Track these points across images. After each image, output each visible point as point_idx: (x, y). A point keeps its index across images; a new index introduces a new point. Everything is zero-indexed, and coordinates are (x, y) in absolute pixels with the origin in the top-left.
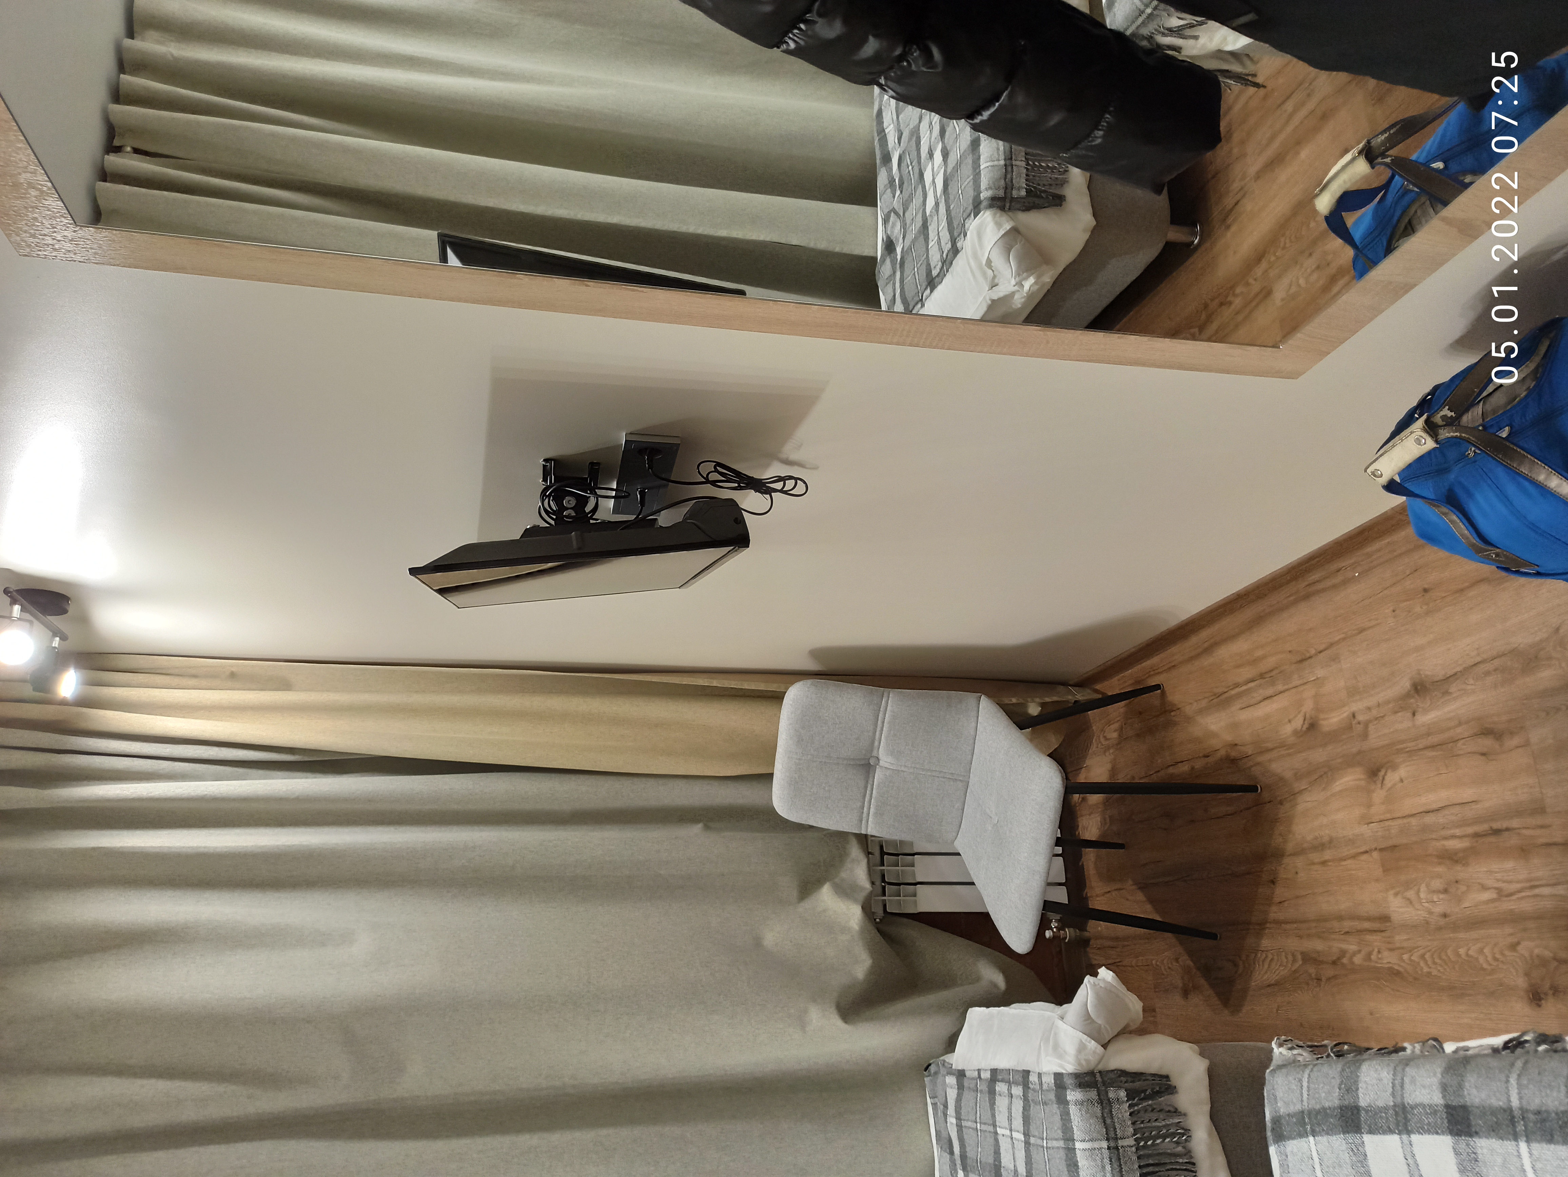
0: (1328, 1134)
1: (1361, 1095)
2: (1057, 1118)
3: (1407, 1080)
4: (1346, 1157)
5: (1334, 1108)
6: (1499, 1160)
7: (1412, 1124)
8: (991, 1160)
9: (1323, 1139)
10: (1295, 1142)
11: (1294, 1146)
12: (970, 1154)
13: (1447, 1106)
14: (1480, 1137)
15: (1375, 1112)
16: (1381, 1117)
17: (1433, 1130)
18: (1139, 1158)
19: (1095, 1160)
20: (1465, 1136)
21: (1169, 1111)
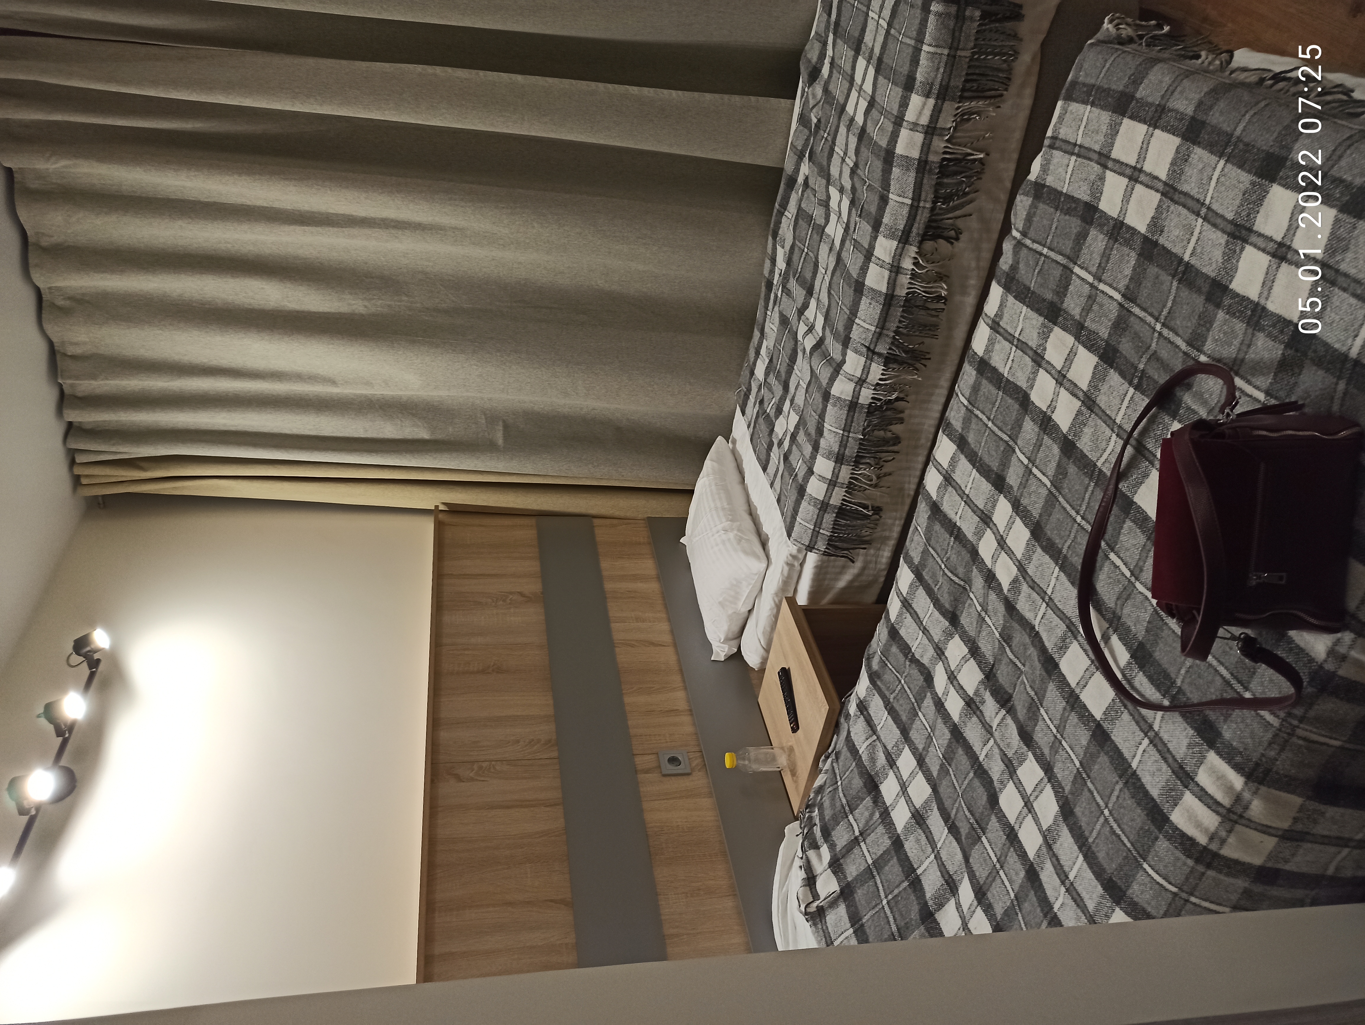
0: (1102, 108)
1: (1141, 88)
2: (917, 21)
3: (1179, 89)
4: (1104, 128)
5: (1117, 92)
6: (1201, 166)
7: (1162, 122)
8: (856, 34)
9: (1096, 111)
10: (1077, 105)
11: (1075, 107)
12: (843, 23)
13: (1193, 118)
14: (1199, 147)
15: (1143, 104)
16: (1144, 110)
17: (1172, 131)
18: (969, 67)
19: (934, 62)
20: (1191, 142)
21: (1009, 35)
